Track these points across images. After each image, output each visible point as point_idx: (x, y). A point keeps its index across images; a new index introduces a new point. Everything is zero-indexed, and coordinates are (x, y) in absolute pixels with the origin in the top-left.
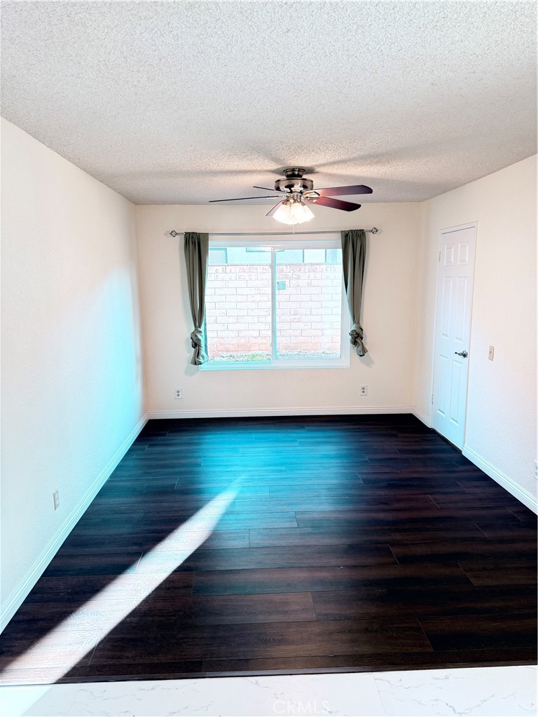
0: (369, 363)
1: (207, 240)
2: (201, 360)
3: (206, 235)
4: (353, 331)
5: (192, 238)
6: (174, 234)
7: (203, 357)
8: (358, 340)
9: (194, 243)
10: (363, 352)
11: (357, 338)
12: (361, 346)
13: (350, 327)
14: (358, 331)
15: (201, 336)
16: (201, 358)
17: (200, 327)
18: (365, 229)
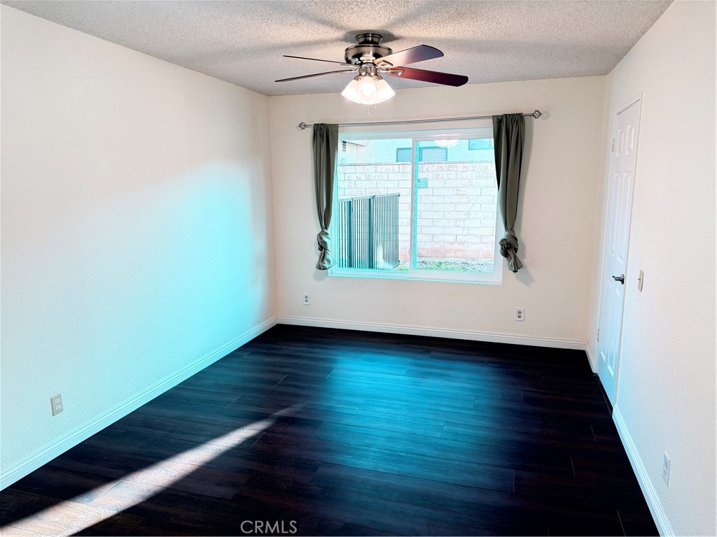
0: (528, 281)
1: (337, 131)
2: (326, 265)
3: (336, 126)
4: (503, 240)
5: (321, 129)
6: (302, 126)
7: (329, 261)
8: (510, 252)
9: (321, 136)
10: (517, 266)
11: (509, 248)
12: (513, 260)
13: (503, 234)
14: (512, 241)
15: (329, 238)
16: (326, 262)
17: (326, 228)
18: (524, 112)
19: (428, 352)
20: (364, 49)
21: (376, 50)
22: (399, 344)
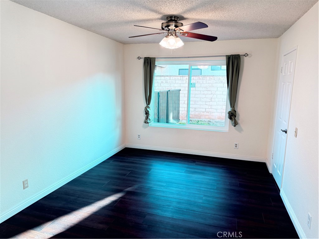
0: (240, 130)
1: (155, 61)
2: (149, 121)
3: (155, 58)
4: (229, 112)
5: (148, 60)
6: (139, 58)
7: (150, 120)
8: (233, 117)
9: (148, 63)
10: (235, 124)
11: (232, 115)
12: (234, 121)
13: (229, 109)
14: (234, 112)
15: (150, 109)
16: (148, 120)
17: (149, 105)
18: (240, 54)
19: (194, 162)
20: (171, 23)
21: (176, 24)
22: (181, 158)
